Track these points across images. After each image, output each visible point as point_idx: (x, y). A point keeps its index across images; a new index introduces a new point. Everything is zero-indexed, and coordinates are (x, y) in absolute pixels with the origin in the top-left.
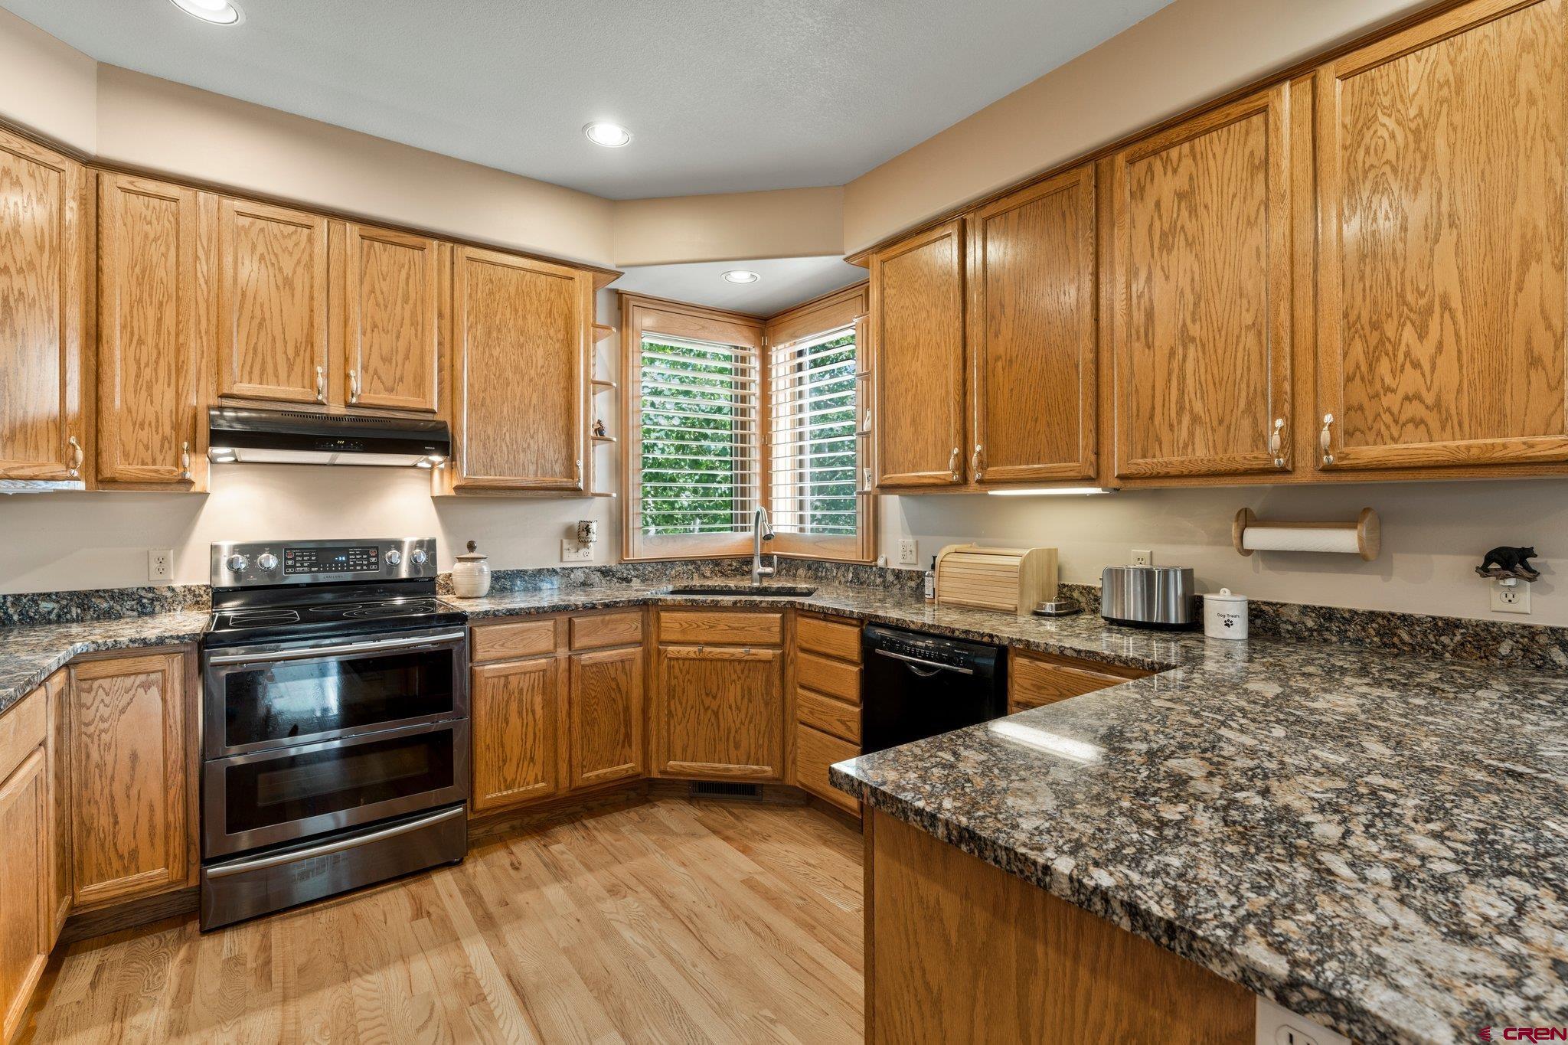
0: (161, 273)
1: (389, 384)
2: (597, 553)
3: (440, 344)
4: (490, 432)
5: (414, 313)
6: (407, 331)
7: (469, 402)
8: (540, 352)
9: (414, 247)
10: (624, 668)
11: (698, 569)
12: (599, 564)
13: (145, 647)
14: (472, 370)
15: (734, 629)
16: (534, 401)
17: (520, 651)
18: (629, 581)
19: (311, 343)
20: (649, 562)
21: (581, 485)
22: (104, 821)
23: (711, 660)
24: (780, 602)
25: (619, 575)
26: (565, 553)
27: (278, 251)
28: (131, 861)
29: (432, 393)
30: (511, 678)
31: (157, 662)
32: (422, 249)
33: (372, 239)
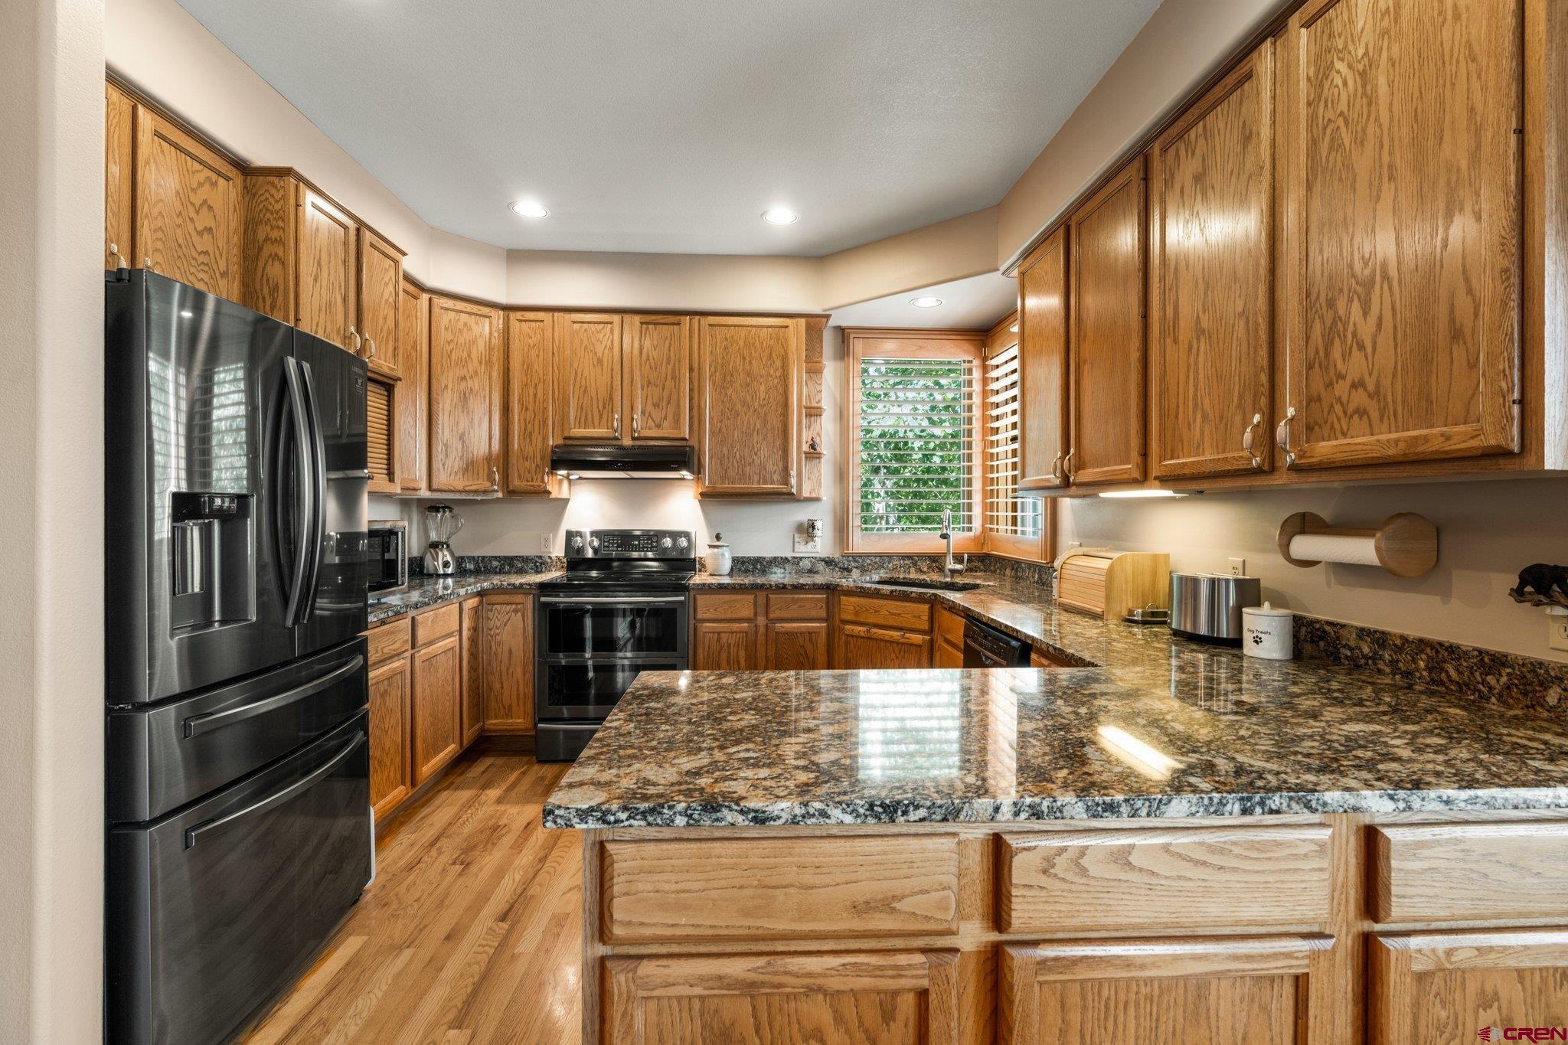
0: (536, 366)
1: (657, 422)
2: (823, 545)
3: (691, 390)
4: (725, 452)
5: (673, 371)
6: (669, 384)
7: (710, 431)
8: (763, 388)
9: (673, 324)
10: (811, 639)
12: (824, 555)
13: (515, 589)
14: (712, 407)
15: (892, 614)
16: (758, 426)
17: (729, 616)
18: (849, 571)
19: (611, 399)
20: (868, 555)
21: (794, 491)
22: (497, 686)
23: (876, 640)
24: (926, 594)
25: (841, 565)
26: (797, 545)
27: (594, 341)
28: (509, 713)
29: (684, 424)
30: (722, 635)
31: (519, 598)
32: (679, 324)
33: (647, 323)
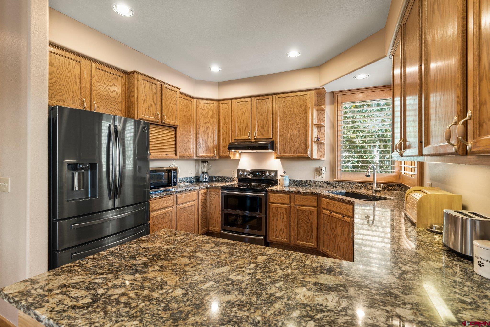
0: (227, 117)
1: (262, 133)
2: (325, 176)
3: (273, 121)
4: (284, 142)
5: (267, 115)
6: (266, 119)
7: (279, 135)
8: (298, 118)
9: (267, 99)
10: (311, 213)
11: (365, 186)
12: (325, 180)
13: (217, 188)
14: (280, 127)
15: (339, 208)
16: (296, 132)
17: (280, 202)
18: (336, 187)
19: (248, 126)
20: (344, 181)
21: (310, 156)
23: (334, 217)
25: (333, 185)
26: (315, 176)
27: (243, 108)
28: (215, 226)
29: (270, 133)
30: (278, 208)
31: (217, 191)
32: (269, 99)
33: (259, 100)
